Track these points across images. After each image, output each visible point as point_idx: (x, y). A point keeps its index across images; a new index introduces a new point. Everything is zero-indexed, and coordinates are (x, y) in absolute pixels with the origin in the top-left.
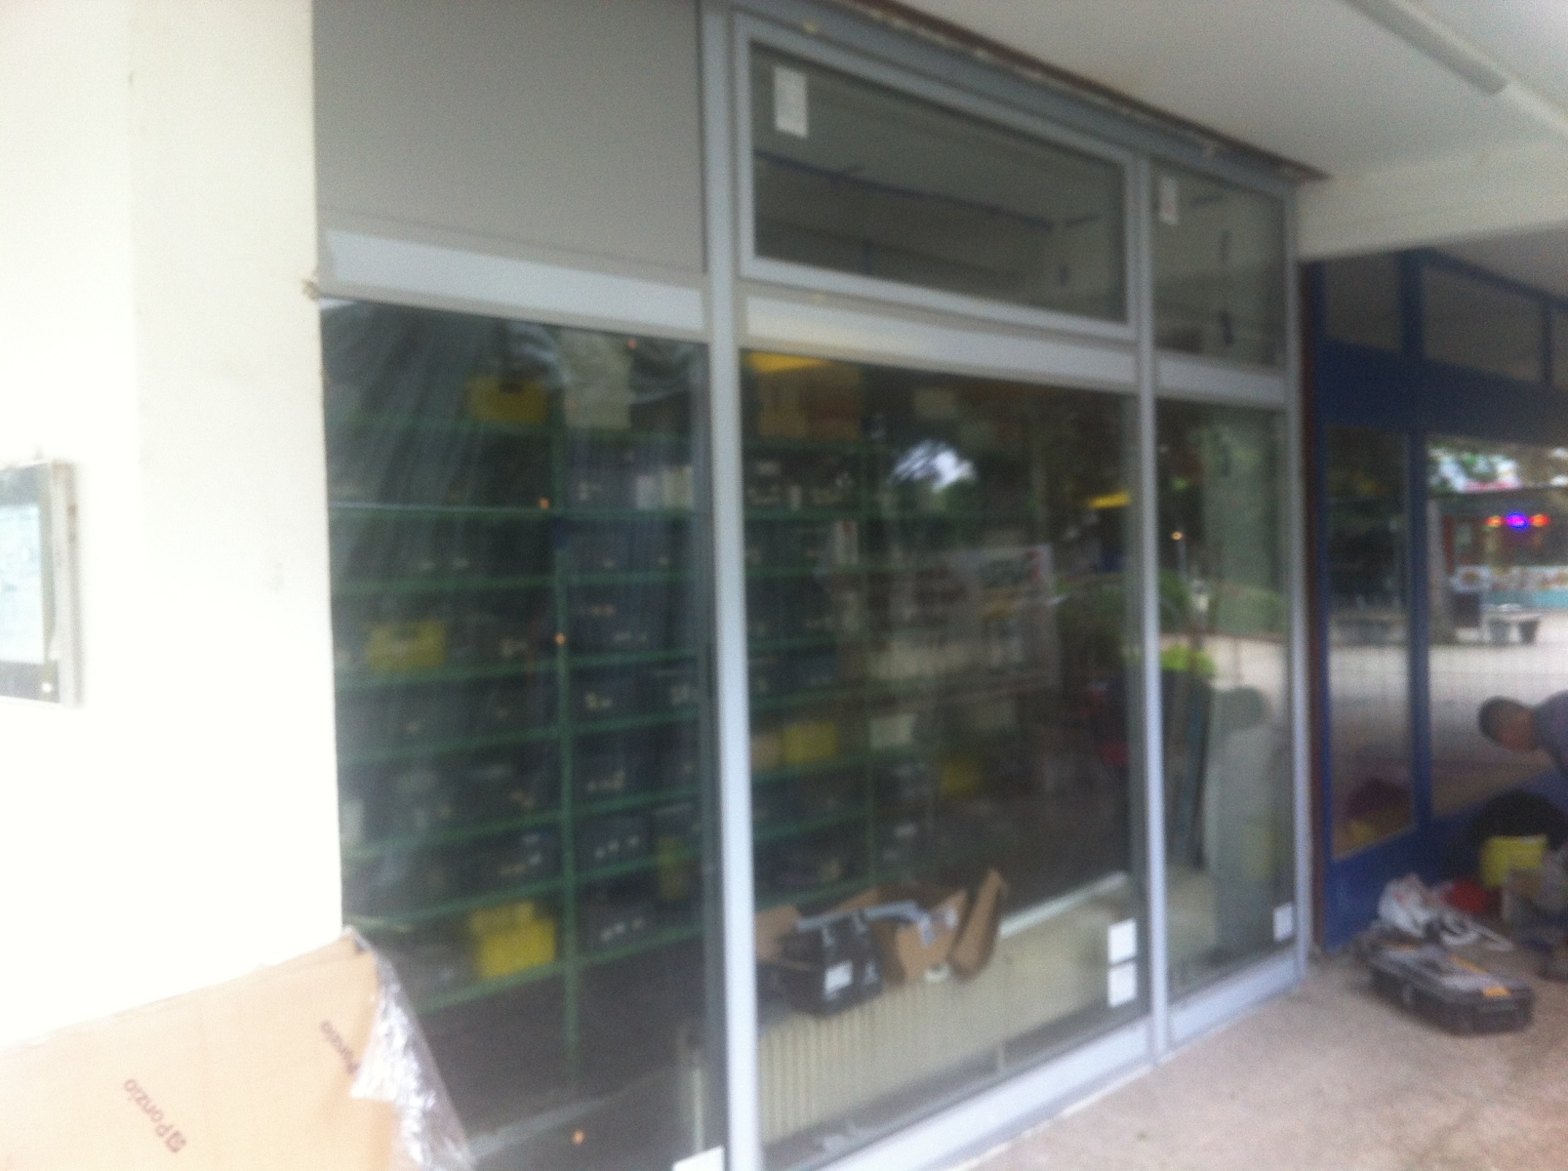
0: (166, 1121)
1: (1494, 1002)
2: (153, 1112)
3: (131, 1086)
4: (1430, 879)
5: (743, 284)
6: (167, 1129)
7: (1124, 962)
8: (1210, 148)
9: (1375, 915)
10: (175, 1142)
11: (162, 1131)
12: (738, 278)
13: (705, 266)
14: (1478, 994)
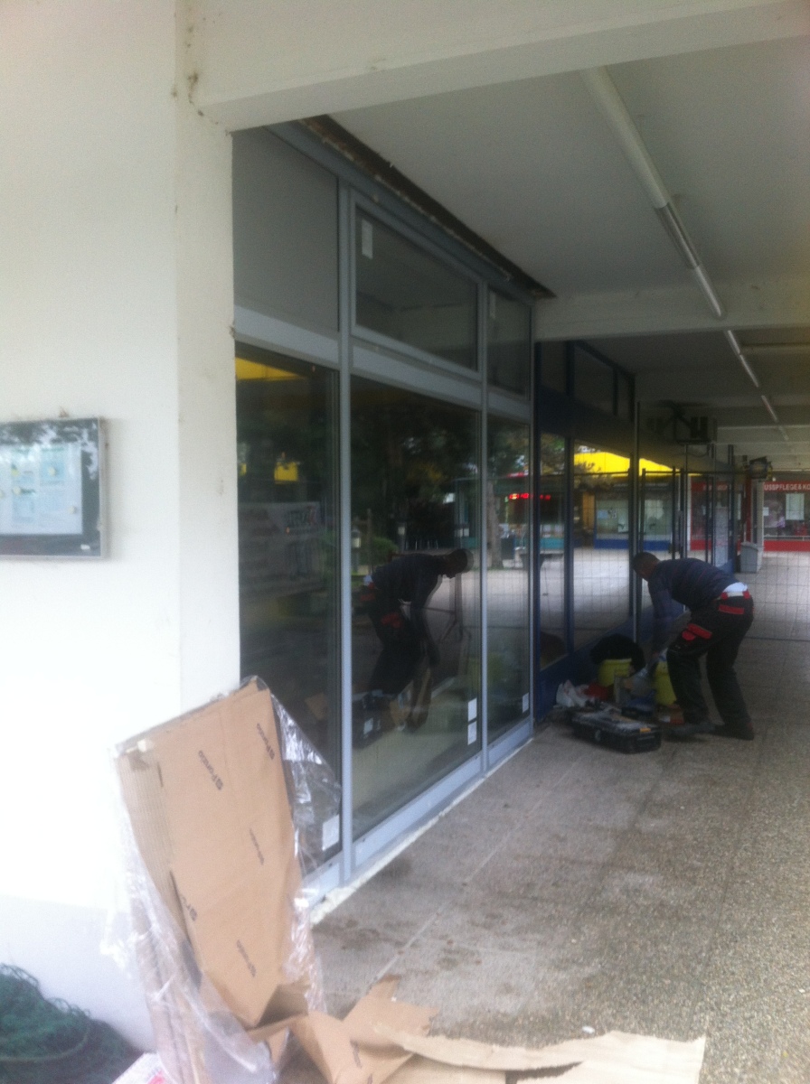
0: (215, 773)
1: (644, 735)
2: (209, 768)
3: (201, 754)
4: (576, 683)
5: (354, 339)
6: (216, 777)
7: (472, 721)
8: (508, 276)
9: (555, 702)
10: (219, 785)
11: (215, 778)
12: (351, 336)
13: (339, 330)
14: (638, 731)
